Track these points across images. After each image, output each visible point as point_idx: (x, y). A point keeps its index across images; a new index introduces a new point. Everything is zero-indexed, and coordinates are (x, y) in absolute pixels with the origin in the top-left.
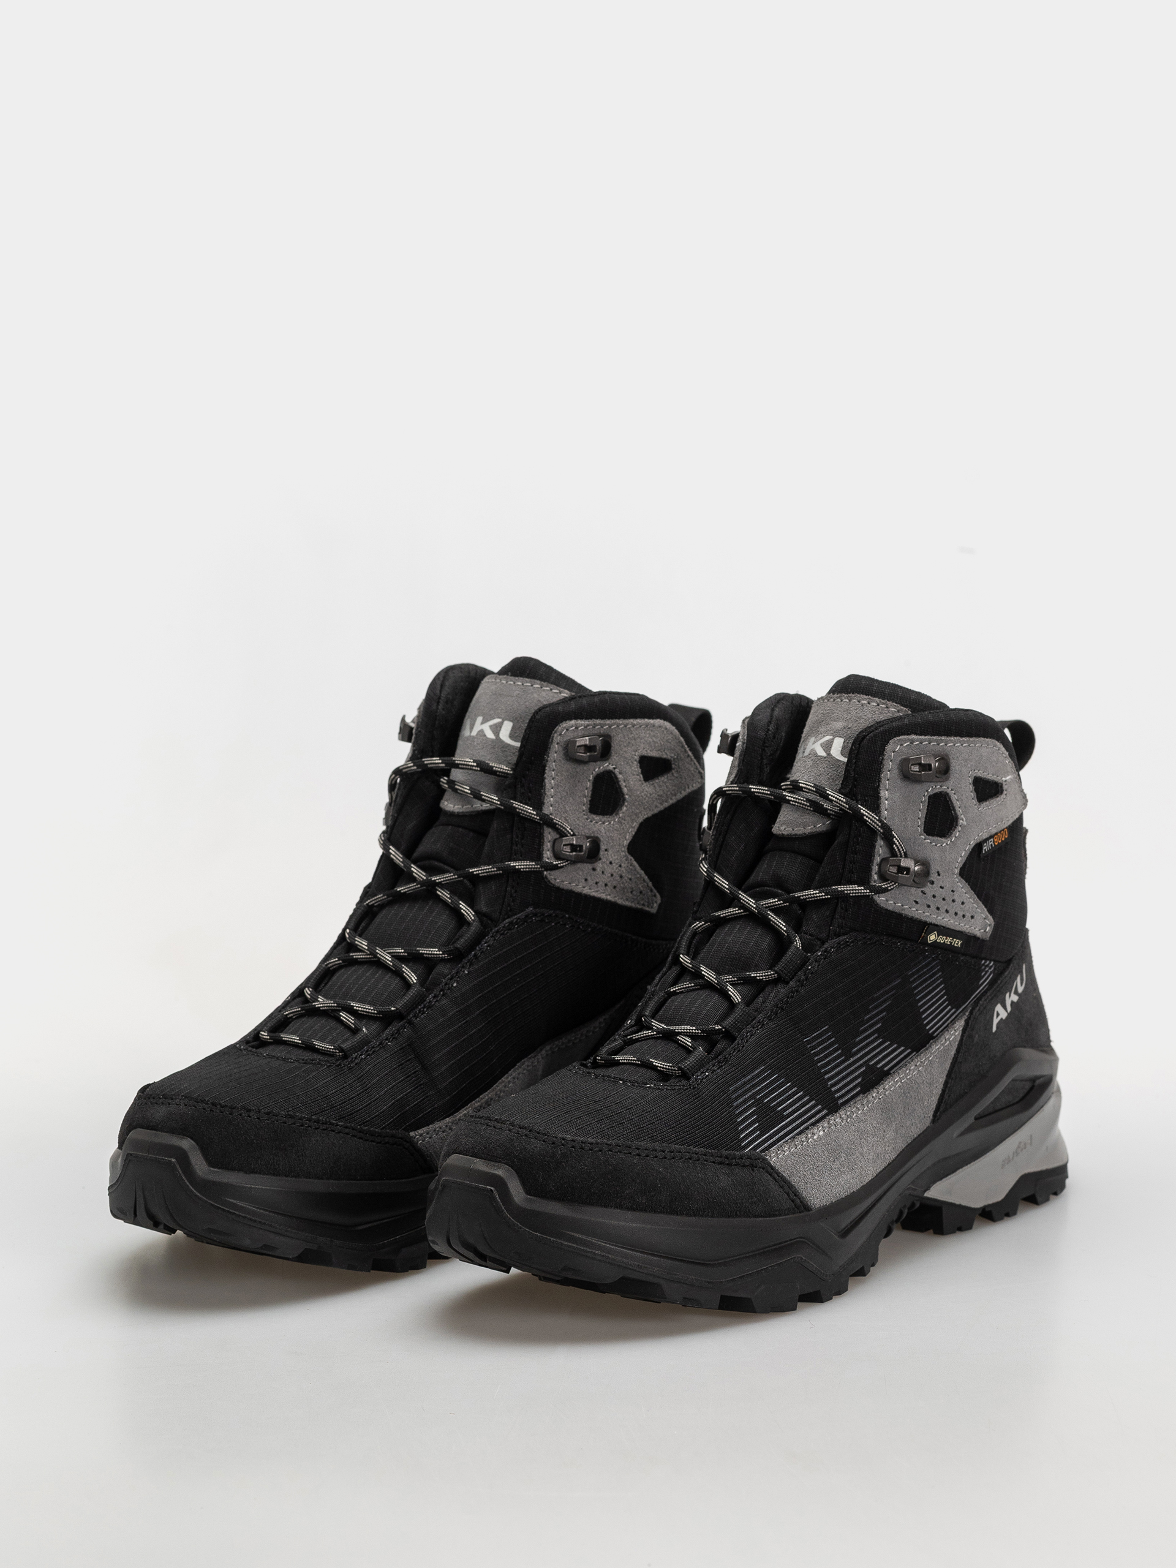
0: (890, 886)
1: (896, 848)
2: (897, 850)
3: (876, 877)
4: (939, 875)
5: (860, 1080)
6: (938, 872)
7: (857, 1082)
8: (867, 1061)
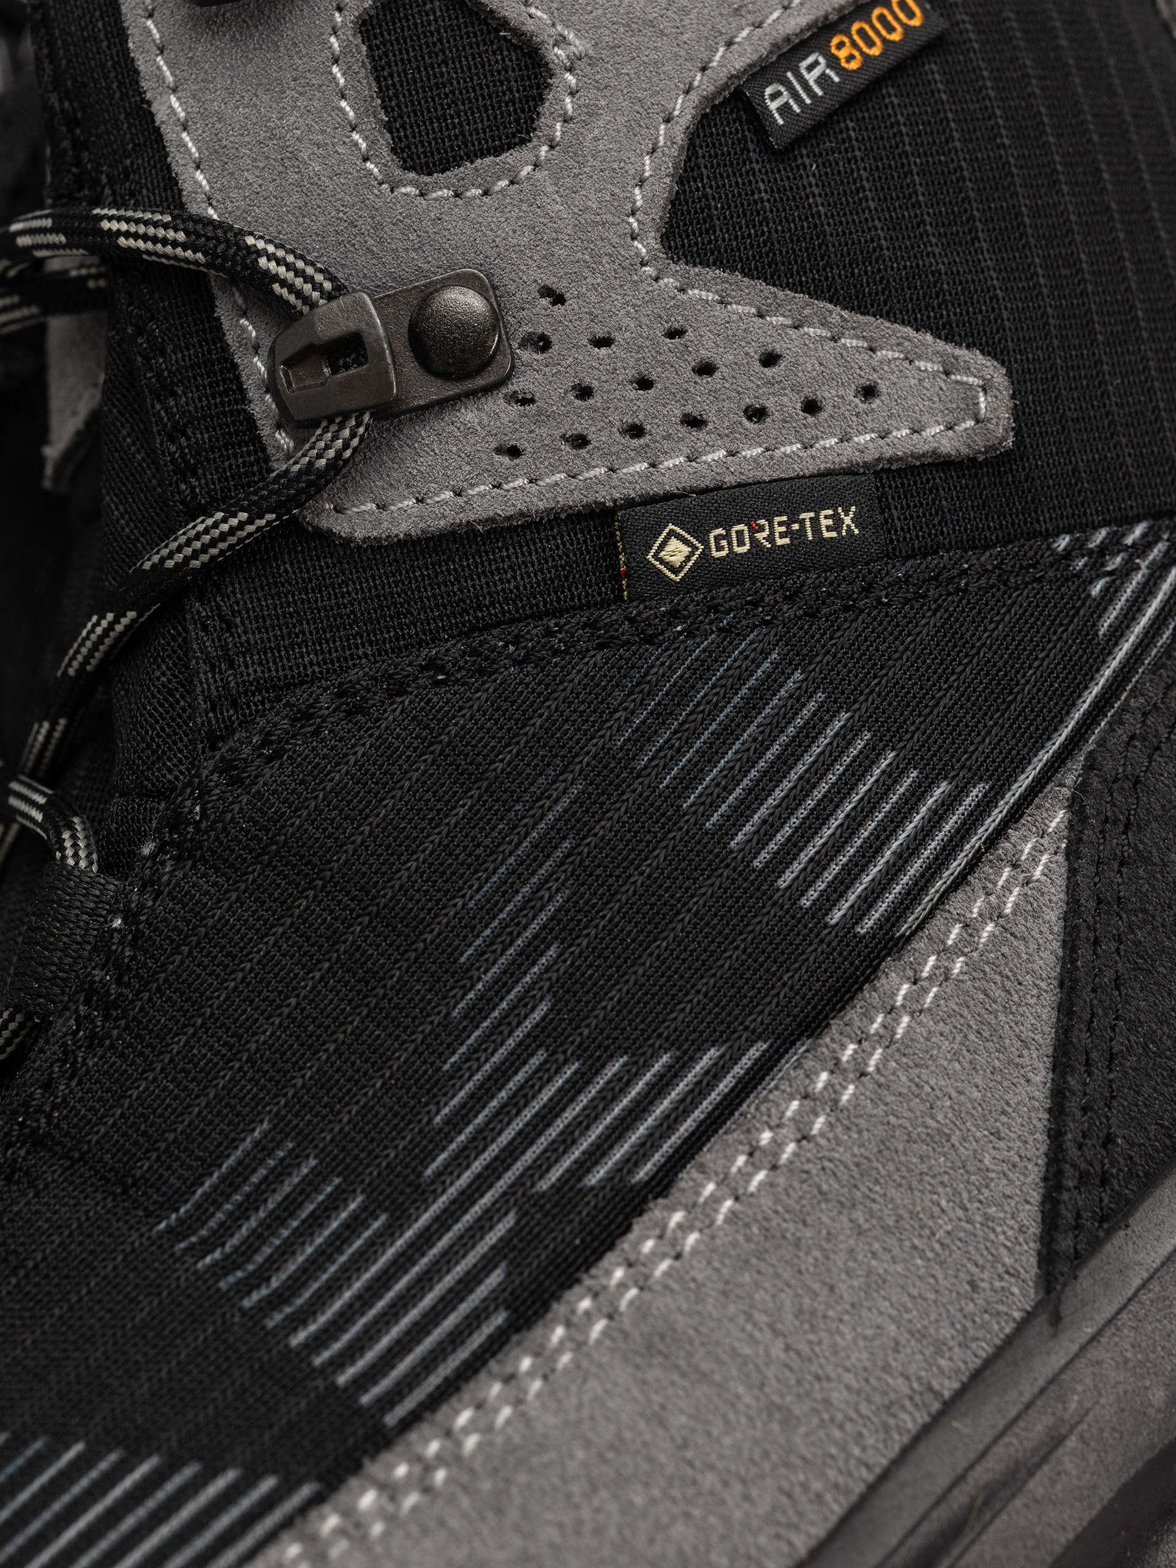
0: (346, 446)
1: (284, 292)
2: (292, 298)
3: (283, 439)
4: (559, 299)
5: (495, 1278)
6: (547, 292)
7: (482, 1291)
8: (518, 1182)
